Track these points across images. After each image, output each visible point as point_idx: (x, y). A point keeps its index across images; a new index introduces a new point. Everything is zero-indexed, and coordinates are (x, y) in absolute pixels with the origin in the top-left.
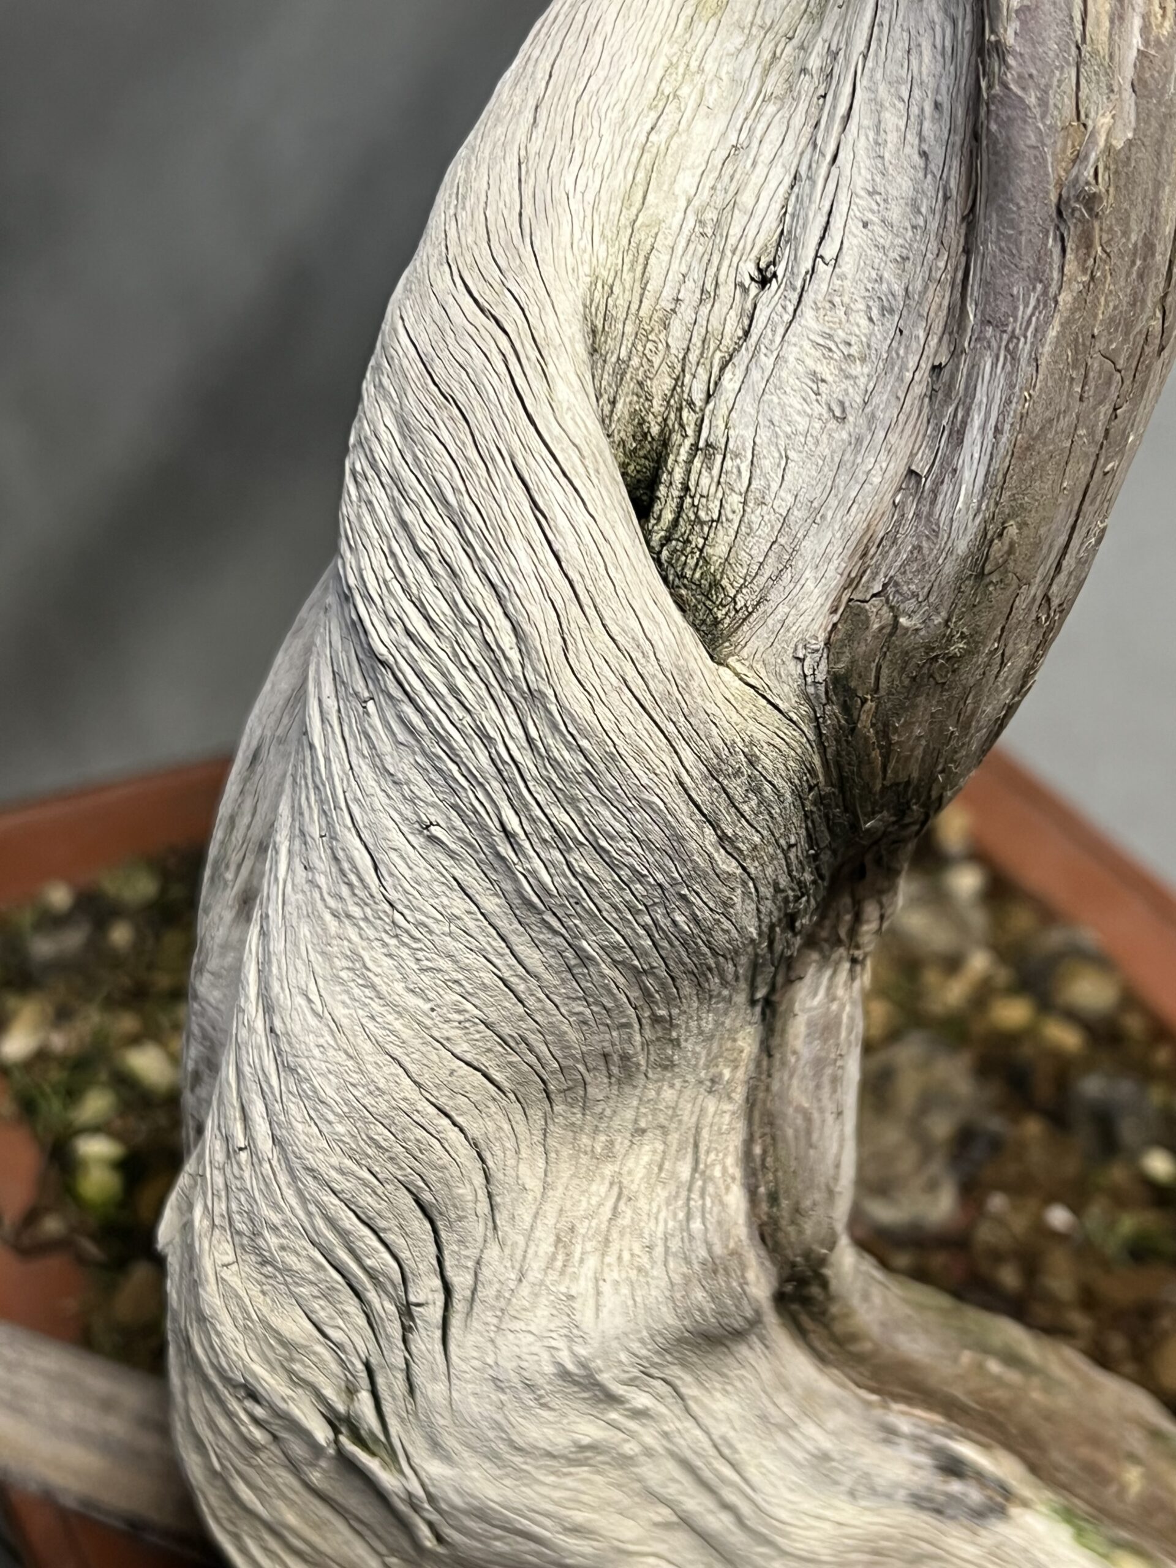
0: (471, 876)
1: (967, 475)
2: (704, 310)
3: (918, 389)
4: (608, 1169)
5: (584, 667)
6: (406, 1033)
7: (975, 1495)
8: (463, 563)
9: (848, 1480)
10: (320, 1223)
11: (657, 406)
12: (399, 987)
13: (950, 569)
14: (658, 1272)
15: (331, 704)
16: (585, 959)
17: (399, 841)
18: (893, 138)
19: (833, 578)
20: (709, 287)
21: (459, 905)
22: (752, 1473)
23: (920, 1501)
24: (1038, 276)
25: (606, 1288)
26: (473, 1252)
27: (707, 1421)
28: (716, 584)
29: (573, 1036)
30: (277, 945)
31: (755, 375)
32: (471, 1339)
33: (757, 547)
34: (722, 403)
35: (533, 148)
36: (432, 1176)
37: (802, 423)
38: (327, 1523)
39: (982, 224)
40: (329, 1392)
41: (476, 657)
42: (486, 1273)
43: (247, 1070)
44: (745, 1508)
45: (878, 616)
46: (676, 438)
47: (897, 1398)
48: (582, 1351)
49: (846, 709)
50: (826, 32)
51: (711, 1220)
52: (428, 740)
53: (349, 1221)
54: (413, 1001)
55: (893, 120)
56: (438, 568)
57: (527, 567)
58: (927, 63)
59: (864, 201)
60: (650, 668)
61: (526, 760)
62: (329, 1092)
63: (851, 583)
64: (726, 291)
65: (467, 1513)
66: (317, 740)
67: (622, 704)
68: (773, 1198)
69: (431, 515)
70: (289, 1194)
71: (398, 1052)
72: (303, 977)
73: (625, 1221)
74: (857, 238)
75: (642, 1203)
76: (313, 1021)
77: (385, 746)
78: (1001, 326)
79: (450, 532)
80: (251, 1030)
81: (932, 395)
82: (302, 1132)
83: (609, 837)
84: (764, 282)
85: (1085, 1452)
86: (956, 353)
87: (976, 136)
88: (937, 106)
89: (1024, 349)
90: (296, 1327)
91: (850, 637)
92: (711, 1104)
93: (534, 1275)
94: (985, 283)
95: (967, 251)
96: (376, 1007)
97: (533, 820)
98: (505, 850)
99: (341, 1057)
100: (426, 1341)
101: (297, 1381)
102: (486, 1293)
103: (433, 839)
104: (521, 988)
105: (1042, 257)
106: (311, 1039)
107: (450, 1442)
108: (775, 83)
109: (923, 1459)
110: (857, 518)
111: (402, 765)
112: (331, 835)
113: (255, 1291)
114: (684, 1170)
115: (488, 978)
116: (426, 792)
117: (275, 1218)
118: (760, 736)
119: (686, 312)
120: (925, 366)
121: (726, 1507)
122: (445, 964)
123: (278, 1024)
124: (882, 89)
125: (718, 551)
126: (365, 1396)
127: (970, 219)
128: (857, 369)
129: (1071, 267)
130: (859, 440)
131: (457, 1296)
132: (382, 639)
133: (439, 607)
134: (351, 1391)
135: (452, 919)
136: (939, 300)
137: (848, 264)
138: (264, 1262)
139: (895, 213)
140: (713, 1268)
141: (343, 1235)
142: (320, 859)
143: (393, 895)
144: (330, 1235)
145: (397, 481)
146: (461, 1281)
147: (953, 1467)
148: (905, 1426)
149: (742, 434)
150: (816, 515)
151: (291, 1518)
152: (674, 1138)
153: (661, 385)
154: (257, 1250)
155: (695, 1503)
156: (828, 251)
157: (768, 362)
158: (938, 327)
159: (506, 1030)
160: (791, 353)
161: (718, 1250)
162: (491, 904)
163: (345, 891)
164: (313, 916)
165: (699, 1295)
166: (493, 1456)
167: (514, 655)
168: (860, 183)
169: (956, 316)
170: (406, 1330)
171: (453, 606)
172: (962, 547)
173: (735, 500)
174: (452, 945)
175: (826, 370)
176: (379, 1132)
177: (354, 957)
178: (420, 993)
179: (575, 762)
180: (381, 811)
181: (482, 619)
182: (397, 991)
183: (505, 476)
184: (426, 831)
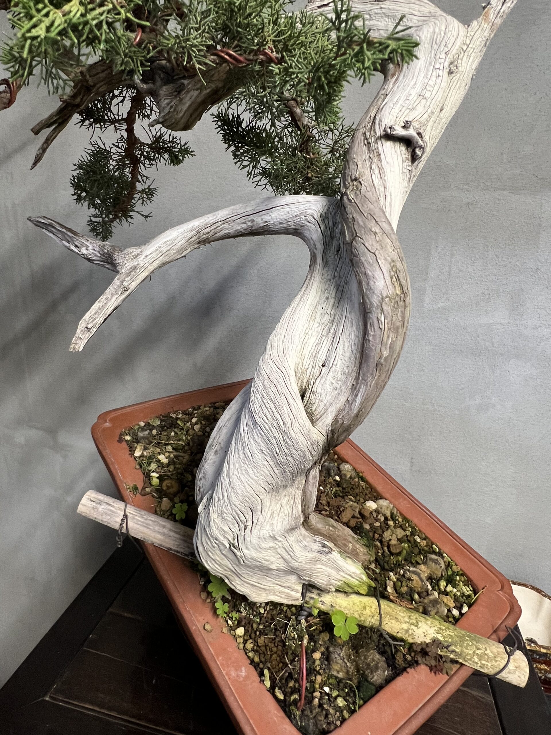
0: (269, 459)
1: (357, 402)
2: (313, 370)
3: (350, 387)
4: (280, 502)
5: (294, 429)
6: (253, 483)
7: (327, 550)
8: (274, 410)
9: (308, 549)
10: (234, 513)
11: (304, 384)
12: (253, 475)
13: (353, 415)
14: (287, 519)
15: (245, 428)
16: (285, 472)
17: (257, 452)
18: (346, 347)
19: (334, 414)
20: (314, 366)
21: (266, 463)
22: (295, 550)
23: (319, 552)
24: (372, 374)
25: (279, 522)
26: (257, 517)
27: (289, 541)
28: (313, 413)
29: (280, 483)
30: (231, 467)
31: (322, 381)
32: (255, 531)
33: (320, 408)
34: (316, 385)
35: (285, 341)
36: (254, 505)
37: (329, 390)
38: (224, 559)
39: (363, 365)
40: (230, 539)
41: (275, 425)
42: (259, 520)
43: (224, 487)
44: (292, 555)
45: (340, 421)
46: (308, 390)
47: (317, 535)
48: (274, 532)
49: (333, 434)
50: (334, 327)
51: (296, 511)
52: (265, 437)
53: (239, 512)
54: (255, 478)
55: (346, 344)
56: (269, 410)
57: (286, 413)
58: (353, 337)
59: (341, 356)
60: (305, 429)
61: (282, 442)
62: (239, 491)
63: (337, 416)
64: (317, 367)
65: (250, 559)
66: (242, 433)
67: (300, 435)
68: (305, 506)
69: (269, 402)
70: (230, 508)
71: (252, 486)
72: (236, 473)
73: (282, 511)
74: (340, 362)
75: (285, 508)
76: (238, 480)
77: (256, 437)
78: (365, 381)
79: (273, 405)
80: (225, 480)
81: (352, 388)
82: (234, 499)
83: (294, 454)
84: (323, 366)
85: (343, 542)
86: (357, 383)
87: (362, 351)
88: (354, 344)
89: (369, 384)
90: (226, 529)
91: (335, 424)
92: (297, 492)
93: (267, 520)
94: (363, 374)
95: (360, 368)
96: (249, 478)
97: (282, 451)
98: (276, 455)
99: (242, 486)
100: (248, 531)
101: (225, 537)
102: (259, 523)
103: (263, 453)
104: (273, 476)
105: (373, 371)
106: (237, 483)
107: (249, 547)
108: (324, 333)
109: (320, 545)
110: (338, 406)
111: (259, 440)
112: (244, 450)
113: (220, 523)
114: (292, 502)
115: (269, 475)
116: (263, 445)
117: (226, 512)
118: (319, 438)
119: (310, 370)
120: (351, 384)
121: (289, 554)
122: (262, 472)
123: (231, 480)
124: (345, 339)
125: (314, 408)
126: (236, 540)
127: (361, 364)
128: (339, 382)
129: (377, 373)
130: (339, 394)
131: (254, 524)
132: (258, 420)
133: (269, 416)
134: (234, 539)
135: (264, 465)
136: (354, 375)
137: (338, 366)
138: (223, 518)
139: (346, 359)
140: (296, 518)
141: (238, 515)
142: (241, 454)
143: (254, 461)
144: (236, 514)
145: (263, 395)
146: (255, 521)
147: (324, 546)
148: (318, 539)
149: (319, 390)
150: (331, 405)
151: (218, 558)
152: (291, 497)
153: (305, 381)
154: (222, 516)
155: (285, 554)
156: (335, 363)
157: (324, 379)
158: (354, 378)
159: (269, 482)
160: (328, 379)
161: (297, 516)
162: (272, 463)
163: (246, 459)
164: (239, 463)
165: (293, 523)
166: (256, 549)
167: (283, 426)
168: (341, 353)
169: (357, 378)
170: (245, 529)
171: (272, 417)
172: (355, 412)
173: (317, 401)
174: (263, 469)
175: (334, 382)
176: (247, 499)
177: (246, 470)
178: (257, 477)
179: (291, 443)
180: (254, 447)
181: (277, 420)
182: (253, 476)
183: (283, 397)
184: (262, 451)
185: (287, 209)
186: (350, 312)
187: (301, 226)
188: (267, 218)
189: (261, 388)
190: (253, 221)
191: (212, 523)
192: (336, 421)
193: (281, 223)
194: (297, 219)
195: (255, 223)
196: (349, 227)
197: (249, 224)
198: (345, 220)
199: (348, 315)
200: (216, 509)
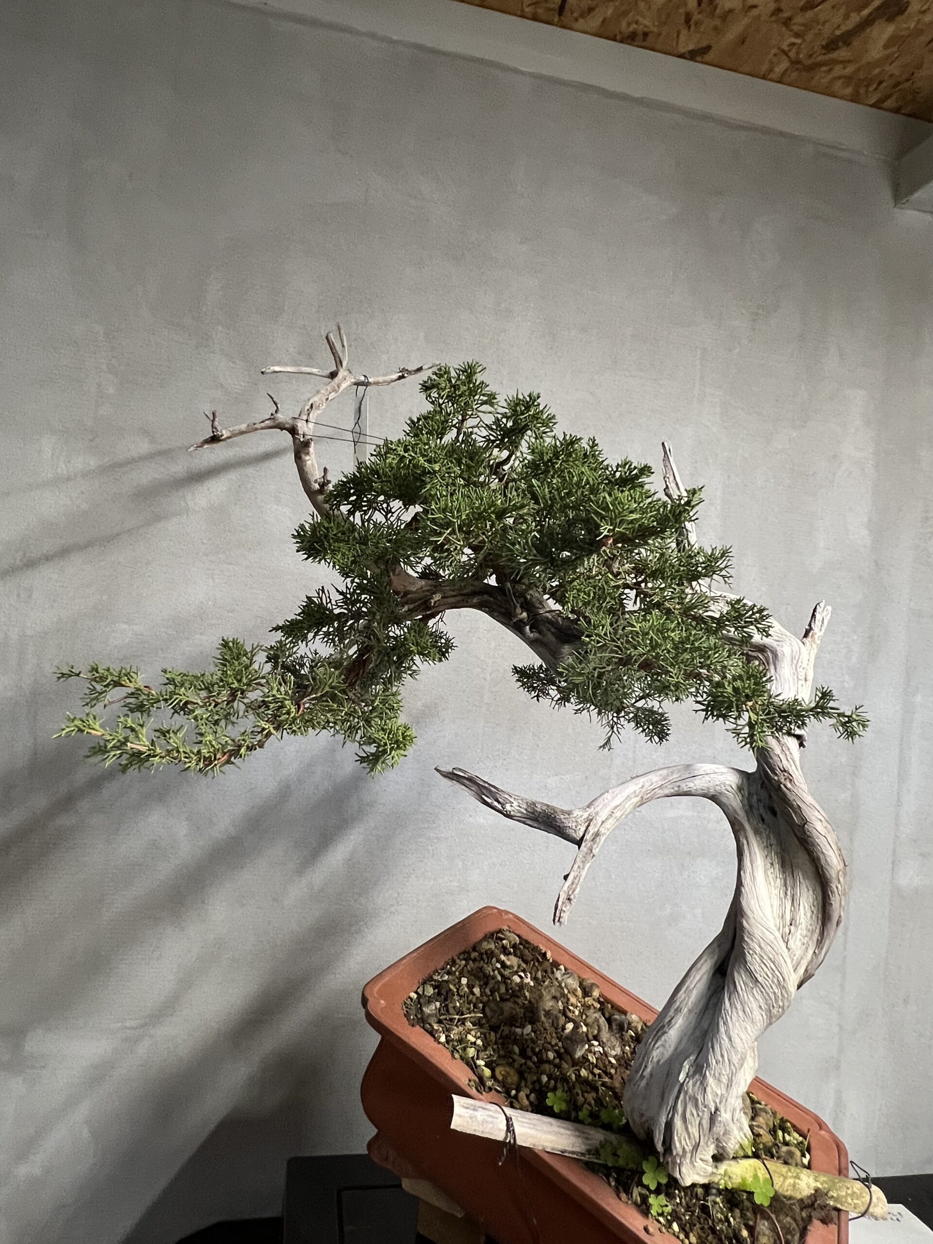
0: (764, 1013)
2: (784, 929)
3: (815, 942)
15: (744, 987)
17: (755, 1009)
18: (807, 908)
19: (805, 966)
20: (784, 925)
21: (761, 1018)
34: (789, 942)
37: (799, 945)
39: (825, 923)
50: (790, 889)
52: (763, 993)
53: (734, 1072)
54: (751, 1034)
55: (807, 906)
58: (812, 900)
62: (739, 1050)
63: (807, 967)
64: (786, 926)
66: (740, 992)
74: (805, 918)
80: (724, 1041)
81: (817, 943)
84: (791, 925)
86: (822, 938)
87: (823, 911)
88: (813, 905)
90: (719, 1093)
95: (823, 926)
108: (782, 895)
110: (808, 958)
111: (759, 998)
116: (761, 1001)
120: (816, 939)
124: (804, 901)
127: (823, 921)
128: (806, 938)
130: (807, 948)
132: (760, 979)
136: (818, 931)
137: (803, 924)
139: (809, 919)
142: (741, 1013)
143: (752, 1017)
150: (802, 958)
156: (801, 921)
157: (794, 937)
158: (817, 934)
160: (797, 936)
162: (765, 1017)
163: (745, 1017)
164: (738, 1021)
168: (803, 913)
169: (821, 934)
175: (802, 937)
177: (746, 1028)
178: (752, 1032)
179: (786, 995)
180: (754, 1006)
181: (778, 977)
182: (750, 1032)
183: (780, 956)
184: (760, 1007)
185: (707, 778)
186: (804, 878)
187: (720, 793)
188: (691, 785)
189: (758, 949)
190: (679, 786)
191: (709, 1089)
192: (806, 970)
193: (702, 790)
194: (718, 788)
195: (681, 788)
196: (795, 813)
197: (676, 789)
198: (792, 806)
199: (801, 881)
200: (713, 1072)
